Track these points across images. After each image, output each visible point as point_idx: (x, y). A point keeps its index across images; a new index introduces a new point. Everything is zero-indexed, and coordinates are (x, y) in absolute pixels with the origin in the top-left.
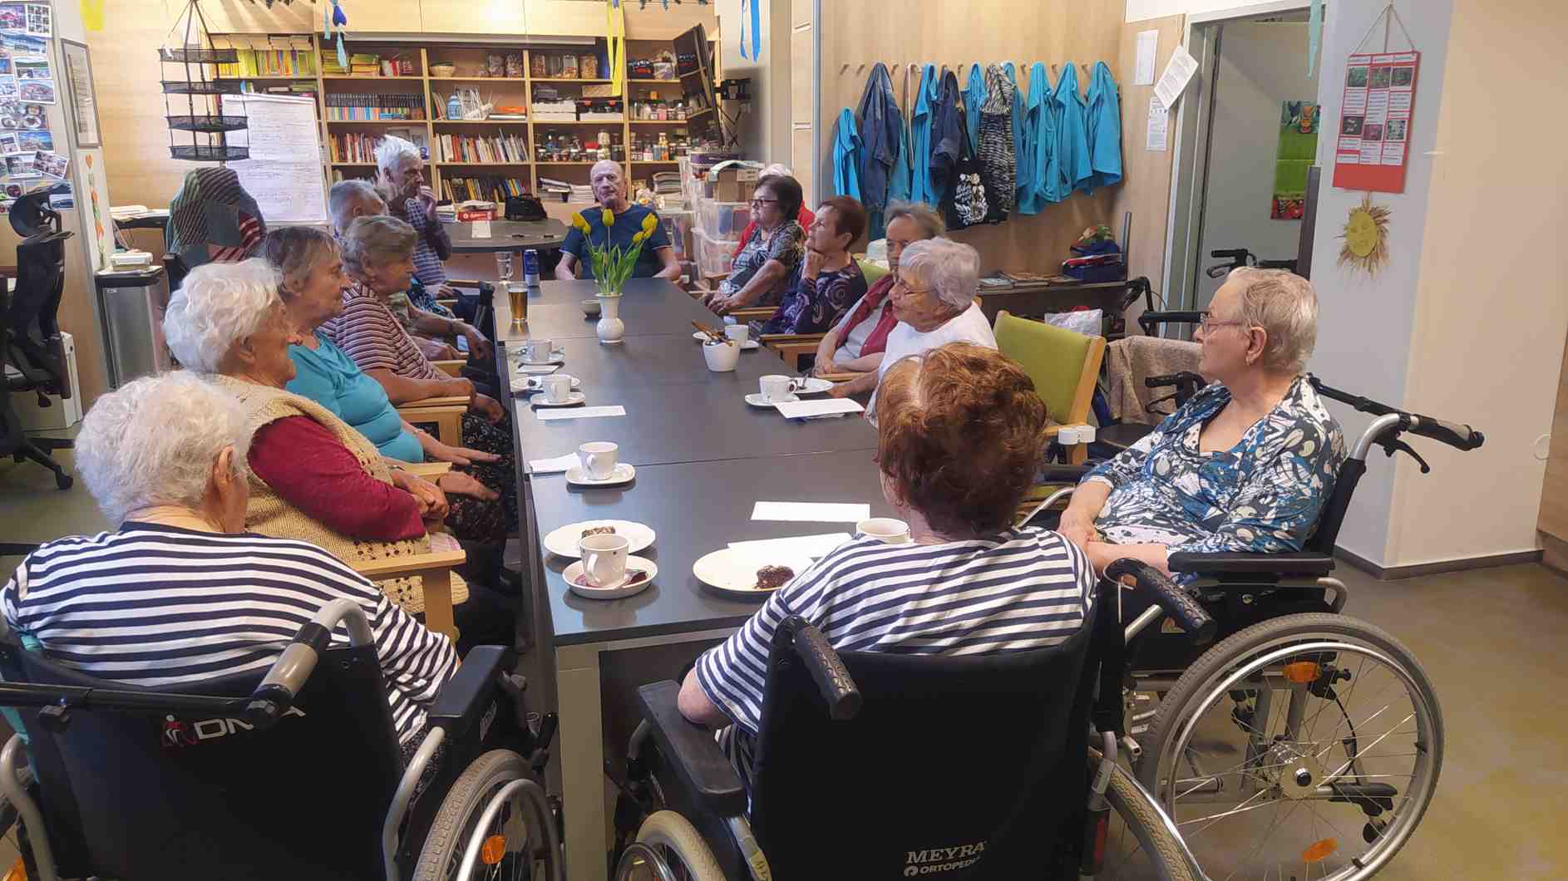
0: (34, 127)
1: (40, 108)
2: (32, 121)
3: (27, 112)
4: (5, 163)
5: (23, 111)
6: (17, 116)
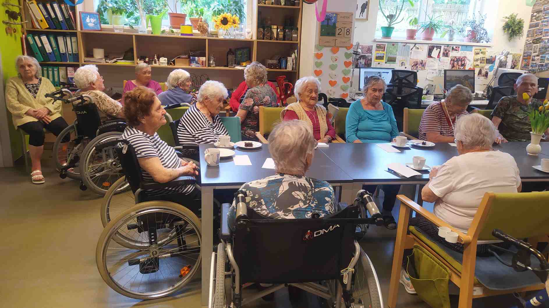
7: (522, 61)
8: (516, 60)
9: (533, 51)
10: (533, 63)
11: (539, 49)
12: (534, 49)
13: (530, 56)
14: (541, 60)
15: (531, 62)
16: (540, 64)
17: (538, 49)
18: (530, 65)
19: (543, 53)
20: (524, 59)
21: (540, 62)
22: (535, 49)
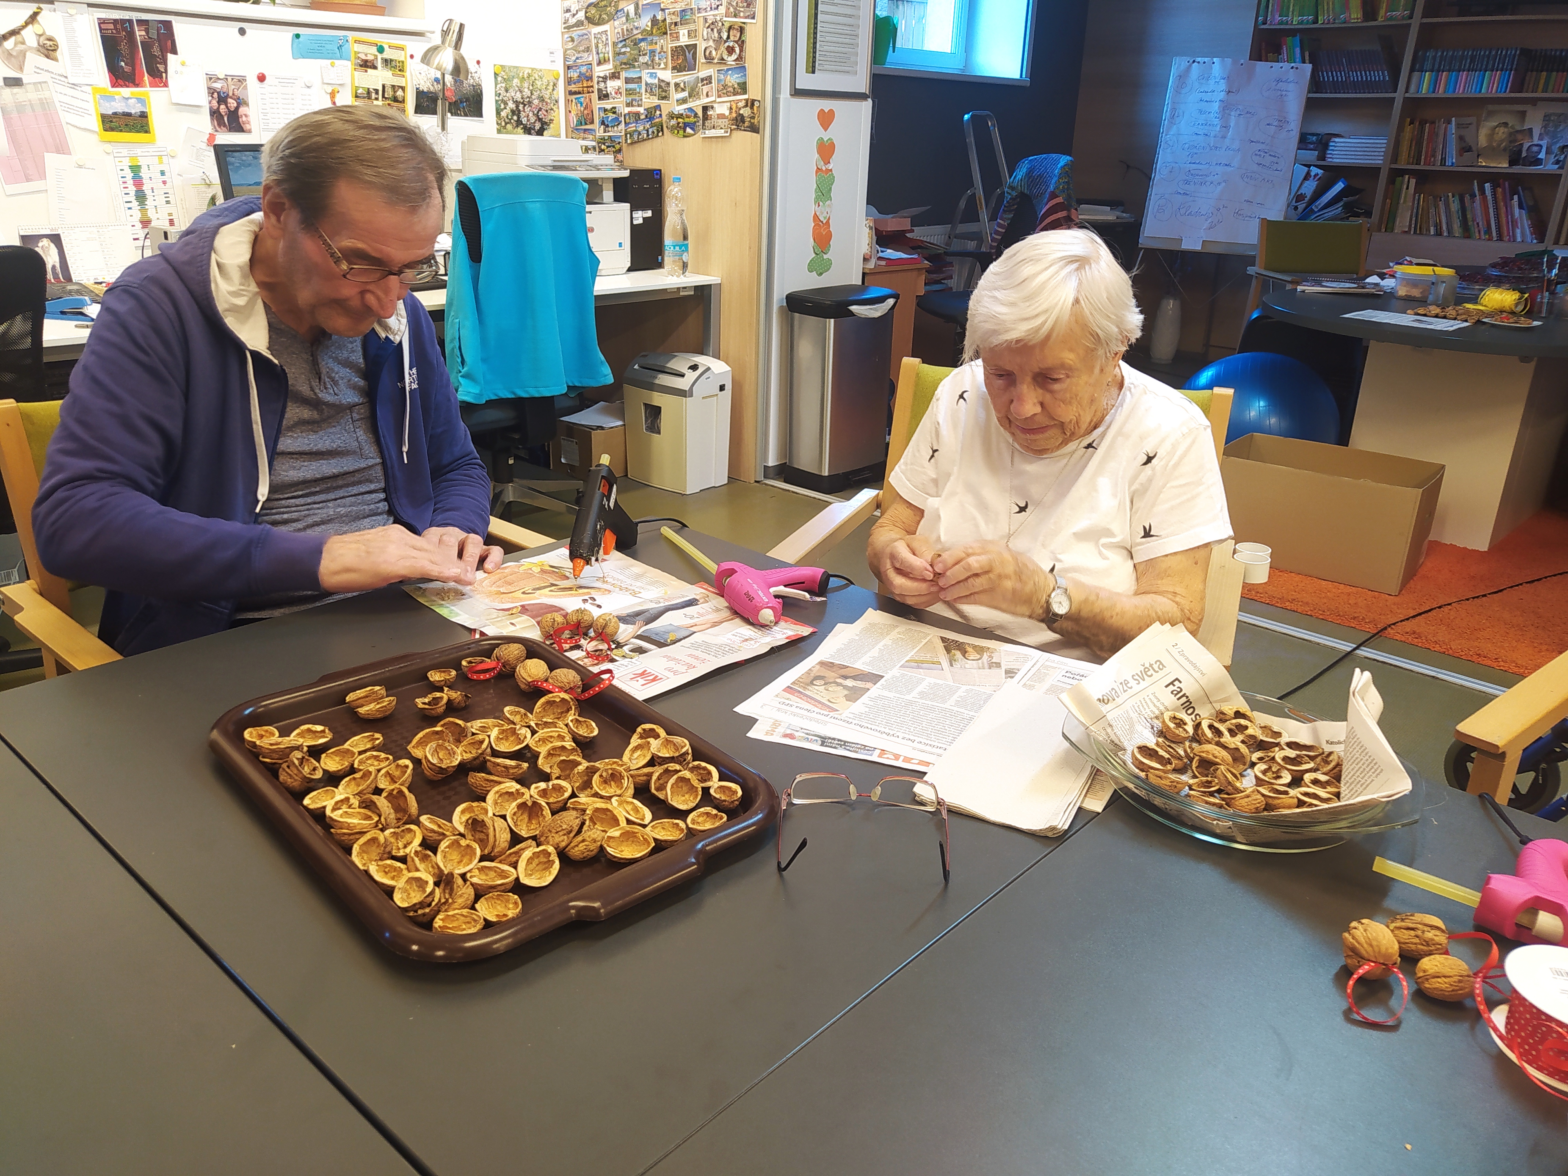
0: (731, 59)
1: (742, 30)
2: (731, 50)
3: (728, 37)
4: (700, 114)
5: (725, 36)
6: (719, 41)
7: (567, 101)
8: (542, 99)
9: (593, 58)
10: (605, 110)
11: (615, 44)
12: (597, 47)
13: (590, 78)
14: (629, 92)
15: (597, 104)
16: (627, 110)
17: (610, 48)
18: (597, 121)
19: (630, 64)
20: (571, 93)
21: (628, 105)
22: (600, 45)
